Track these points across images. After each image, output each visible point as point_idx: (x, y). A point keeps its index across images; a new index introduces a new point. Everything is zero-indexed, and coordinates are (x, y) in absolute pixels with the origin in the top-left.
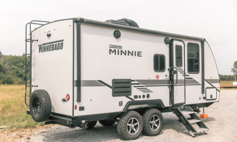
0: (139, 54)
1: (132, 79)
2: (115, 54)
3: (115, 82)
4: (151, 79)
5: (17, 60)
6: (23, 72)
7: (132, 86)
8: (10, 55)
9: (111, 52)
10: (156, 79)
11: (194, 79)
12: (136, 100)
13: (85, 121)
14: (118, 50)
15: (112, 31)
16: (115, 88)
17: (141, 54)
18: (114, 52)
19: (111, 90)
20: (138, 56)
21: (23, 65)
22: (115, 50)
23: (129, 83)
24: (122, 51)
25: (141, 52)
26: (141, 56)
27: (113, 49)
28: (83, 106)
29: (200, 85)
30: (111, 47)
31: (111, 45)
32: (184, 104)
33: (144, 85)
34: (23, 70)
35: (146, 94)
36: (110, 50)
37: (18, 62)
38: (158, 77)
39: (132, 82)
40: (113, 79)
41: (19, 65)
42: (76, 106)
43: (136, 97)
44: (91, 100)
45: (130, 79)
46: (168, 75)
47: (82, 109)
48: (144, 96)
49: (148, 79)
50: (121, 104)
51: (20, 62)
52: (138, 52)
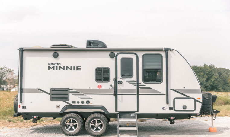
0: (78, 68)
1: (70, 88)
2: (54, 69)
3: (52, 90)
4: (91, 88)
5: (198, 70)
6: (203, 81)
7: (70, 93)
8: (194, 66)
9: (50, 68)
10: (98, 88)
11: (153, 89)
12: (74, 104)
13: (36, 117)
14: (57, 67)
15: (51, 53)
16: (52, 94)
17: (80, 68)
18: (53, 68)
19: (49, 96)
20: (77, 70)
21: (203, 74)
22: (54, 67)
23: (67, 91)
24: (60, 67)
25: (81, 67)
26: (81, 70)
27: (51, 66)
28: (25, 106)
29: (165, 95)
30: (50, 65)
31: (50, 63)
32: (136, 113)
33: (83, 93)
34: (203, 78)
35: (85, 101)
36: (49, 67)
37: (199, 72)
38: (100, 86)
39: (70, 91)
40: (51, 88)
41: (200, 75)
42: (19, 105)
43: (74, 102)
44: (31, 102)
45: (68, 88)
46: (113, 85)
47: (24, 107)
48: (83, 102)
49: (88, 88)
50: (58, 107)
51: (201, 71)
52: (77, 67)
